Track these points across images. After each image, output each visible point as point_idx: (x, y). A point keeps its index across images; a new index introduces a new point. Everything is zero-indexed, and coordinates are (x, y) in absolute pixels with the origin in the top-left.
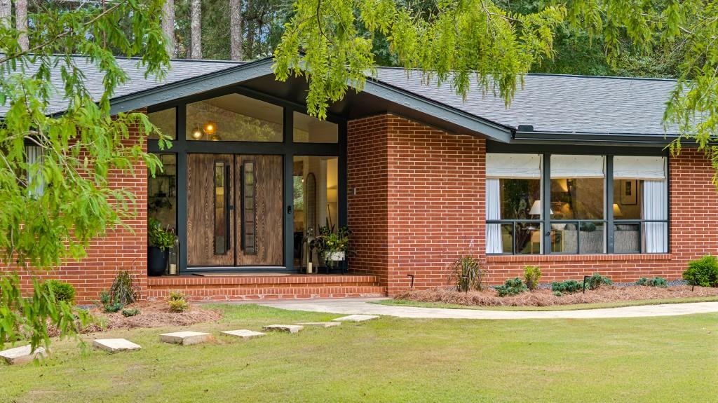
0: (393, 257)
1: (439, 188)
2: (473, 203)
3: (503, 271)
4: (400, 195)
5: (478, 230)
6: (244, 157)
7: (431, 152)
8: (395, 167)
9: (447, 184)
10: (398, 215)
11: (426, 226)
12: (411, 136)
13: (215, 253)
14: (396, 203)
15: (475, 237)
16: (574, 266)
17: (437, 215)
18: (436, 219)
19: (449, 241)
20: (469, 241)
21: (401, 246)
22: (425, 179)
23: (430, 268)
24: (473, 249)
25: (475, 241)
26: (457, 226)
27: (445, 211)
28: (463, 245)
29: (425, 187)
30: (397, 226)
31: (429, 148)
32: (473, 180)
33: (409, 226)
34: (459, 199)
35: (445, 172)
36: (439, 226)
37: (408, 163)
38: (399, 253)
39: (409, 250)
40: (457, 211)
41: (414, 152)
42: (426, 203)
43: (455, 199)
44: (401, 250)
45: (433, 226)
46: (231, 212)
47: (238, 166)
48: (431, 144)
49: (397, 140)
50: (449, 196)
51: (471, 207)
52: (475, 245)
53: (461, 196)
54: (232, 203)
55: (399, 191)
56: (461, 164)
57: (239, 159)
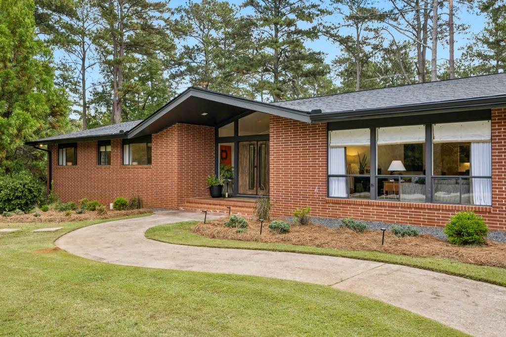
0: (272, 196)
1: (297, 155)
2: (317, 164)
3: (337, 209)
4: (276, 160)
5: (320, 181)
6: (261, 142)
7: (293, 133)
8: (273, 144)
9: (301, 152)
10: (275, 171)
11: (289, 178)
12: (282, 125)
13: (249, 189)
14: (274, 164)
15: (319, 186)
16: (392, 210)
17: (296, 171)
18: (295, 174)
19: (303, 188)
20: (315, 188)
21: (276, 189)
22: (289, 150)
23: (292, 204)
24: (317, 193)
25: (318, 188)
26: (308, 178)
27: (300, 169)
28: (311, 191)
29: (289, 155)
30: (274, 178)
31: (291, 131)
32: (317, 149)
33: (280, 178)
34: (309, 162)
35: (300, 145)
36: (297, 178)
37: (280, 141)
38: (275, 194)
39: (280, 192)
40: (308, 169)
41: (283, 134)
42: (290, 164)
43: (306, 162)
44: (277, 191)
45: (293, 178)
46: (255, 169)
47: (259, 146)
48: (292, 128)
49: (274, 128)
50: (302, 159)
51: (316, 167)
52: (319, 191)
53: (310, 159)
54: (255, 165)
55: (275, 157)
56: (310, 139)
57: (259, 143)
